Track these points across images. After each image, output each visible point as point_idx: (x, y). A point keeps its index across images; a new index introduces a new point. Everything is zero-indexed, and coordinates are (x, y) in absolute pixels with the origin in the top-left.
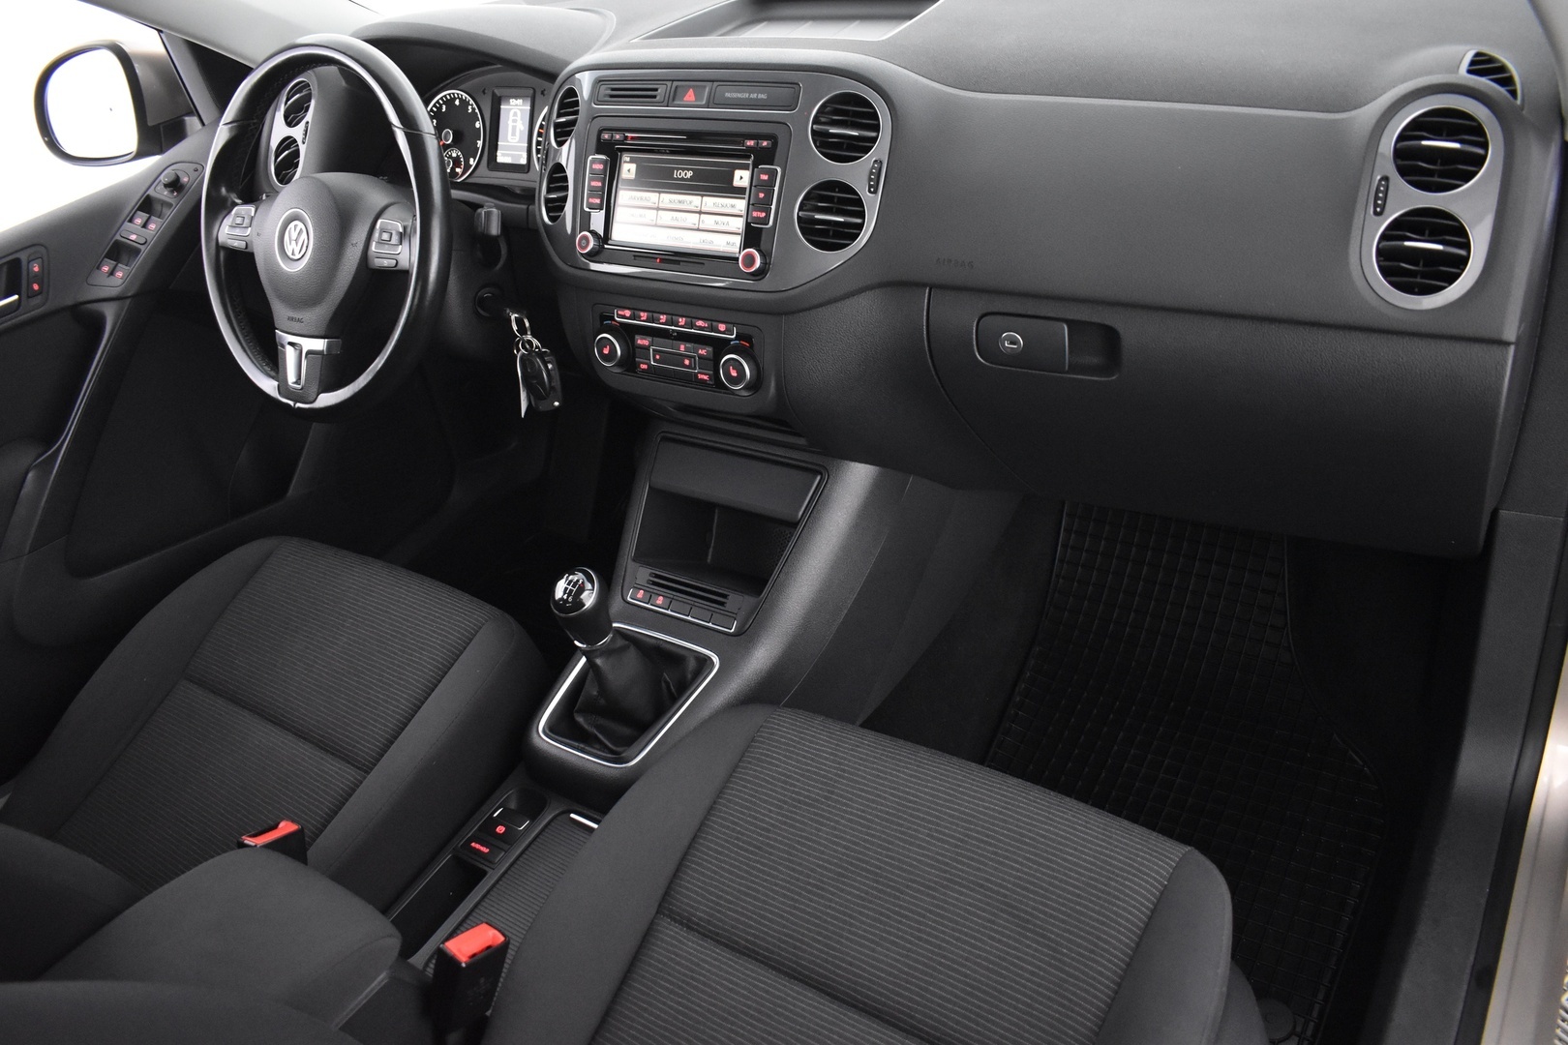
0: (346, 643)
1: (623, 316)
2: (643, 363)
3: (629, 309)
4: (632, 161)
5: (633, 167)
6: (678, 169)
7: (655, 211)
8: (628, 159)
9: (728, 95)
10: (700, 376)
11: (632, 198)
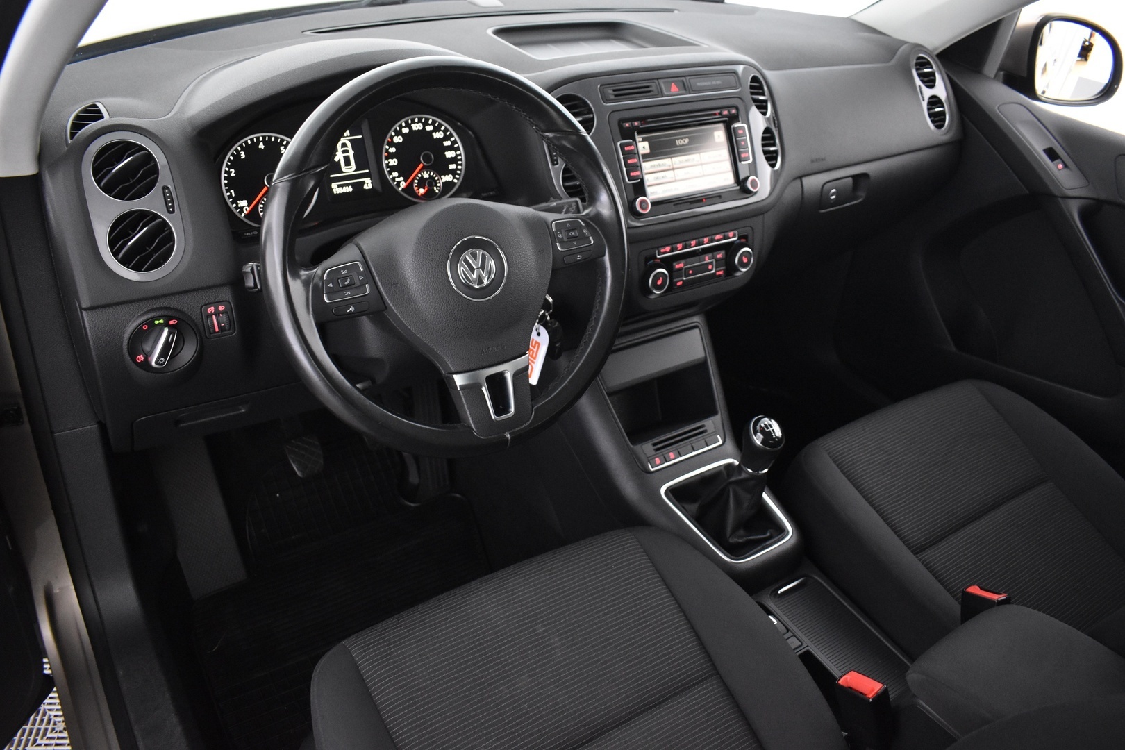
0: (560, 641)
1: (666, 252)
2: (679, 281)
3: (667, 245)
4: (644, 140)
5: (646, 144)
6: (678, 139)
7: (672, 171)
8: (641, 139)
9: (699, 84)
10: (718, 273)
11: (652, 167)
